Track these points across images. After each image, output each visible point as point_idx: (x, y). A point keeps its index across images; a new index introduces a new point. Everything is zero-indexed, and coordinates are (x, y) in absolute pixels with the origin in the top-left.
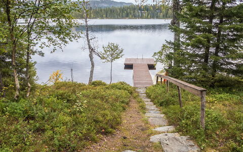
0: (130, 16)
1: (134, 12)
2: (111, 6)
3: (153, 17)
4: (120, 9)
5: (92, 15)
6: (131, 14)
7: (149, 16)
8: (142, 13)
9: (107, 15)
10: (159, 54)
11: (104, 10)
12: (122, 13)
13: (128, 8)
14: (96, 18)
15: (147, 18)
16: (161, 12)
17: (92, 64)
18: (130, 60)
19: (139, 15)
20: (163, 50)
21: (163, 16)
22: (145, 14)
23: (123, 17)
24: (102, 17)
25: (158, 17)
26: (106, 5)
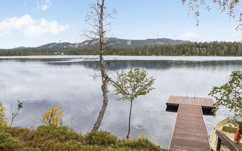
0: (187, 53)
1: (191, 49)
2: (167, 44)
3: (212, 54)
4: (176, 46)
5: (147, 52)
6: (187, 51)
7: (208, 53)
8: (200, 50)
9: (162, 52)
10: (223, 91)
11: (160, 47)
12: (178, 51)
13: (185, 45)
14: (151, 55)
15: (206, 55)
16: (222, 49)
17: (104, 101)
18: (176, 98)
19: (197, 53)
20: (231, 82)
21: (225, 53)
22: (204, 50)
23: (179, 55)
24: (157, 54)
25: (218, 55)
26: (162, 43)
